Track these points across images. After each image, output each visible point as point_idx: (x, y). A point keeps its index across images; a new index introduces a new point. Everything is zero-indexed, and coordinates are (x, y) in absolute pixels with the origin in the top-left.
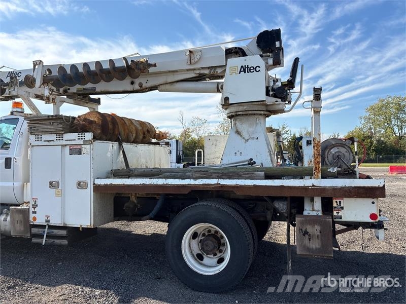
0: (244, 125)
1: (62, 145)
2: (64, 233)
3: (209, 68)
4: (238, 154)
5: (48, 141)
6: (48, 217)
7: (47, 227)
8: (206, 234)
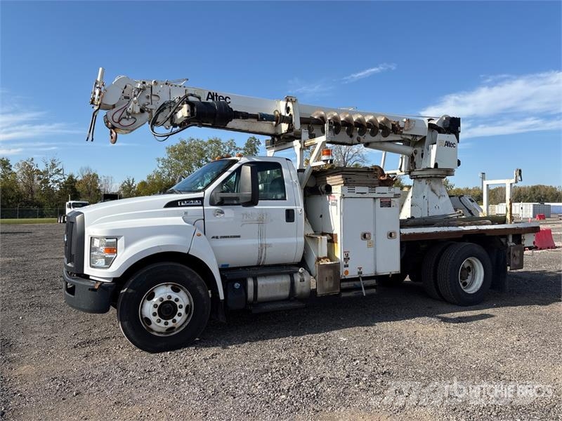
0: (437, 185)
1: (374, 198)
2: (373, 282)
3: (411, 135)
4: (437, 207)
5: (361, 193)
6: (360, 269)
7: (361, 279)
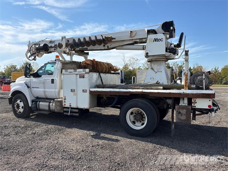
0: (155, 66)
1: (76, 74)
2: (77, 111)
3: (139, 39)
4: (152, 79)
5: (70, 72)
6: (70, 104)
7: (70, 108)
8: (137, 113)
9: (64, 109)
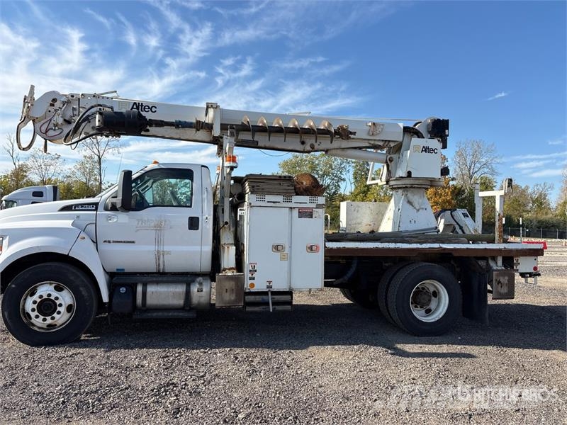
0: (416, 197)
1: (291, 208)
3: (383, 141)
4: (413, 222)
5: (274, 202)
6: (270, 282)
7: (270, 294)
9: (246, 297)
